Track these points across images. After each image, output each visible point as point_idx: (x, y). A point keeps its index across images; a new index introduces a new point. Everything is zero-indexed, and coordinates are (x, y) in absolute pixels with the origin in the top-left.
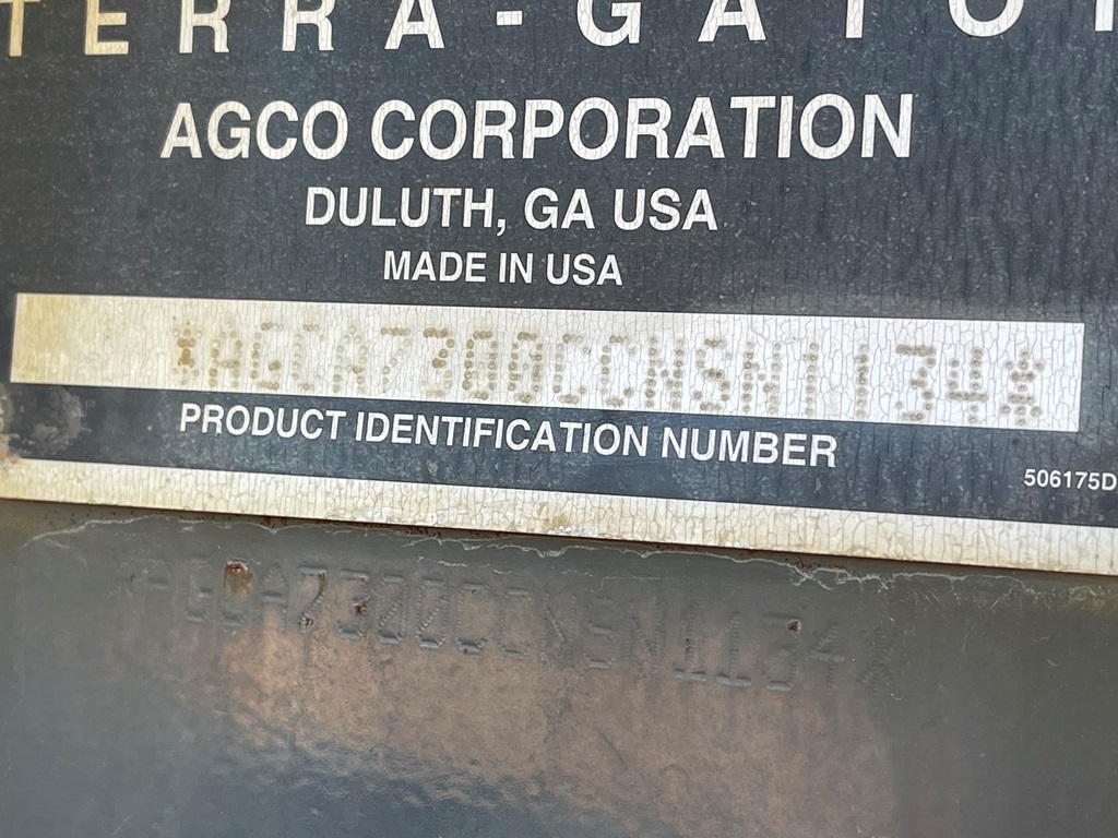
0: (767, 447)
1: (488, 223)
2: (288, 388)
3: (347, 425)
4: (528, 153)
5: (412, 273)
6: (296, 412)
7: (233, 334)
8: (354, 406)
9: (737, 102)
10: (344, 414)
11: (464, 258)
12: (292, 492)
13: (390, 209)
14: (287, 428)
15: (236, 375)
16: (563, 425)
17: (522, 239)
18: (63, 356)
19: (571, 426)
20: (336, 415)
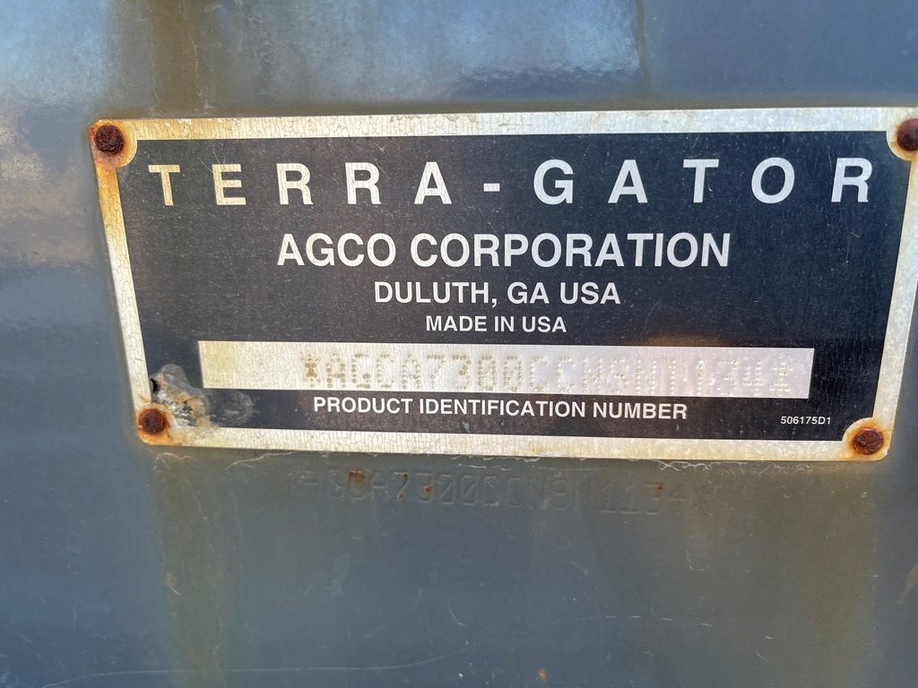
0: (650, 410)
1: (486, 301)
2: (375, 387)
3: (415, 406)
4: (508, 263)
5: (443, 327)
6: (383, 400)
7: (338, 360)
8: (416, 396)
9: (631, 237)
10: (411, 400)
11: (473, 319)
12: (387, 440)
13: (427, 292)
14: (379, 408)
15: (343, 381)
16: (537, 402)
17: (506, 309)
18: (234, 374)
19: (542, 403)
20: (407, 401)
